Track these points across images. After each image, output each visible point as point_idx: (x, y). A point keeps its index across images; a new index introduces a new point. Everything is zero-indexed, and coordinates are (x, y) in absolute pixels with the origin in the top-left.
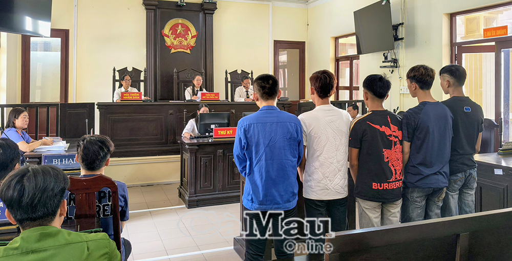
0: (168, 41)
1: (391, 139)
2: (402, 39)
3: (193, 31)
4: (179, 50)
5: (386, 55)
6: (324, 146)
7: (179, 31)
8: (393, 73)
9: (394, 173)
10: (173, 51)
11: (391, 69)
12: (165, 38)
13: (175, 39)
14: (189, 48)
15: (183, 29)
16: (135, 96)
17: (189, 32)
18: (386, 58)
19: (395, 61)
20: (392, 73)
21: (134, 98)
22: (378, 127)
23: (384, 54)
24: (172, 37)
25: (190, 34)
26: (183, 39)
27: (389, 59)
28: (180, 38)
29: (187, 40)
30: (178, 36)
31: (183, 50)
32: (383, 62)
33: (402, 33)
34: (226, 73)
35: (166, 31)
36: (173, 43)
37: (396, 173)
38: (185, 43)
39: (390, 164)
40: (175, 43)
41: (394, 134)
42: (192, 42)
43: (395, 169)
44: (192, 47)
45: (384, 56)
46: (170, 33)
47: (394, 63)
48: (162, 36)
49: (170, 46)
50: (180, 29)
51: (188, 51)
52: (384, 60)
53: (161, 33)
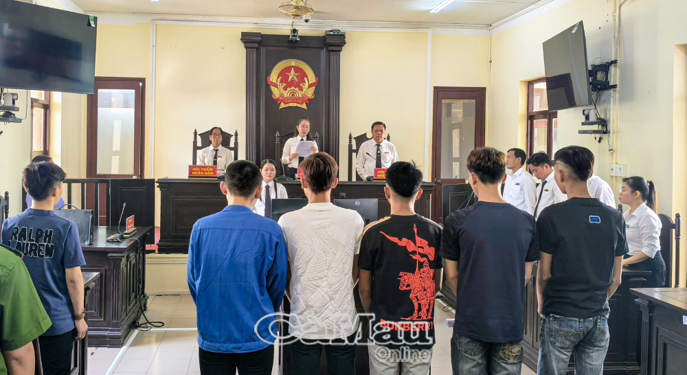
0: (276, 92)
1: (414, 257)
2: (615, 86)
3: (311, 77)
4: (291, 105)
5: (586, 112)
6: (308, 262)
7: (290, 77)
8: (602, 141)
9: (416, 308)
10: (282, 106)
11: (598, 136)
12: (272, 88)
13: (285, 89)
14: (305, 101)
15: (297, 74)
16: (207, 171)
17: (306, 79)
18: (587, 117)
19: (603, 122)
20: (599, 141)
21: (206, 173)
22: (395, 239)
23: (584, 111)
24: (281, 86)
25: (307, 82)
26: (297, 89)
27: (592, 118)
28: (293, 88)
29: (302, 90)
30: (290, 85)
31: (295, 105)
32: (583, 124)
33: (615, 76)
34: (350, 137)
35: (274, 77)
36: (282, 95)
37: (420, 309)
38: (299, 94)
39: (411, 296)
40: (285, 95)
41: (420, 250)
42: (310, 93)
43: (419, 304)
44: (309, 100)
45: (584, 114)
46: (279, 80)
47: (603, 126)
48: (268, 86)
49: (278, 100)
50: (292, 75)
51: (304, 106)
52: (584, 120)
53: (266, 81)
